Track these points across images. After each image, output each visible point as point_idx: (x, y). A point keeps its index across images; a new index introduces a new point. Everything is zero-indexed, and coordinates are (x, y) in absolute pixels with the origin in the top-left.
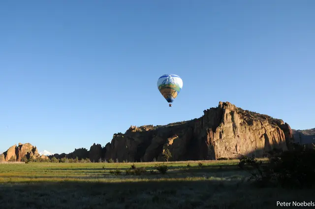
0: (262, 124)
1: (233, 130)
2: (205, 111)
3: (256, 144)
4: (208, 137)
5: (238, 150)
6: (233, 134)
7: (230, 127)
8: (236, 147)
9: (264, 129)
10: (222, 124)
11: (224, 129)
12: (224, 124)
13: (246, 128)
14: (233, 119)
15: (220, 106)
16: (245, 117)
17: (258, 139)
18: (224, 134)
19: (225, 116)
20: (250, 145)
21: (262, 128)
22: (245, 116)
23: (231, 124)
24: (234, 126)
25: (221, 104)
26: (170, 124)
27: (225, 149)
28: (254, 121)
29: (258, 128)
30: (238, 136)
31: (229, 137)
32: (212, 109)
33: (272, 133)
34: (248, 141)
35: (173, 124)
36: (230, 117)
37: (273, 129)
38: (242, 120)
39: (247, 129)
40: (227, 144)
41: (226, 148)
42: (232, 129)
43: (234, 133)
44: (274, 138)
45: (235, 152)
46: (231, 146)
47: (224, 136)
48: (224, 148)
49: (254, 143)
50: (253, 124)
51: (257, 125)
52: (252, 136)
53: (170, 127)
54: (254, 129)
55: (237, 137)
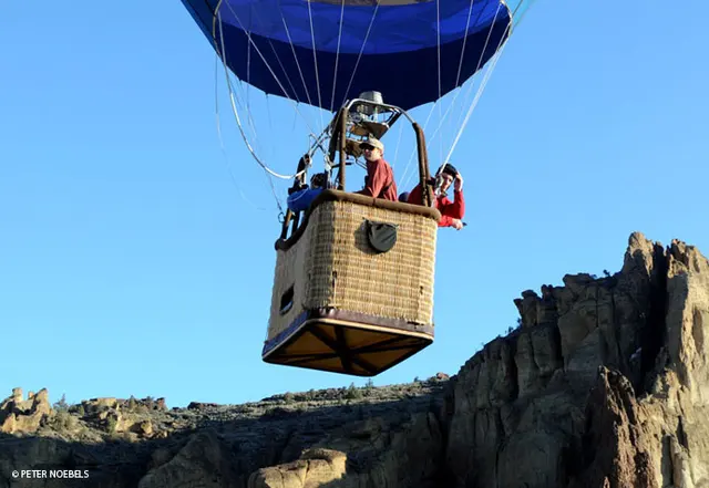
2: (527, 302)
4: (625, 448)
10: (671, 377)
12: (683, 378)
15: (633, 260)
18: (695, 459)
19: (688, 326)
25: (647, 250)
26: (275, 398)
32: (580, 283)
35: (298, 398)
47: (694, 470)
53: (279, 414)
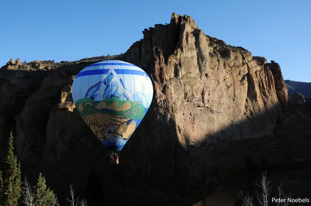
0: (244, 58)
1: (198, 63)
3: (234, 90)
4: (157, 66)
5: (206, 101)
6: (198, 71)
7: (192, 58)
8: (203, 94)
9: (246, 66)
10: (179, 50)
11: (182, 61)
12: (182, 50)
13: (219, 61)
14: (197, 43)
16: (215, 45)
17: (238, 83)
18: (183, 70)
19: (185, 37)
20: (225, 93)
21: (243, 64)
22: (216, 43)
23: (195, 53)
24: (200, 57)
26: (83, 59)
27: (185, 98)
28: (231, 52)
29: (237, 63)
30: (207, 75)
31: (193, 75)
33: (258, 73)
34: (222, 85)
35: (89, 59)
36: (192, 40)
37: (259, 68)
38: (212, 49)
39: (222, 62)
40: (188, 88)
41: (186, 94)
42: (195, 61)
43: (200, 69)
44: (262, 81)
45: (202, 104)
46: (194, 93)
47: (182, 72)
48: (183, 95)
49: (231, 89)
50: (229, 57)
51: (236, 58)
52: (228, 76)
54: (232, 64)
55: (204, 77)
